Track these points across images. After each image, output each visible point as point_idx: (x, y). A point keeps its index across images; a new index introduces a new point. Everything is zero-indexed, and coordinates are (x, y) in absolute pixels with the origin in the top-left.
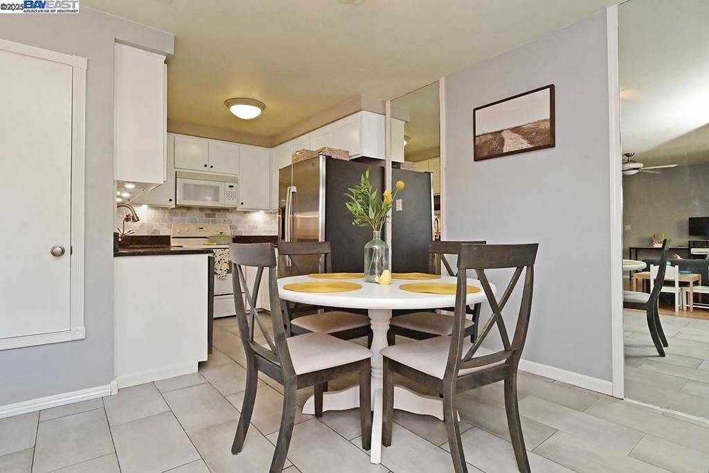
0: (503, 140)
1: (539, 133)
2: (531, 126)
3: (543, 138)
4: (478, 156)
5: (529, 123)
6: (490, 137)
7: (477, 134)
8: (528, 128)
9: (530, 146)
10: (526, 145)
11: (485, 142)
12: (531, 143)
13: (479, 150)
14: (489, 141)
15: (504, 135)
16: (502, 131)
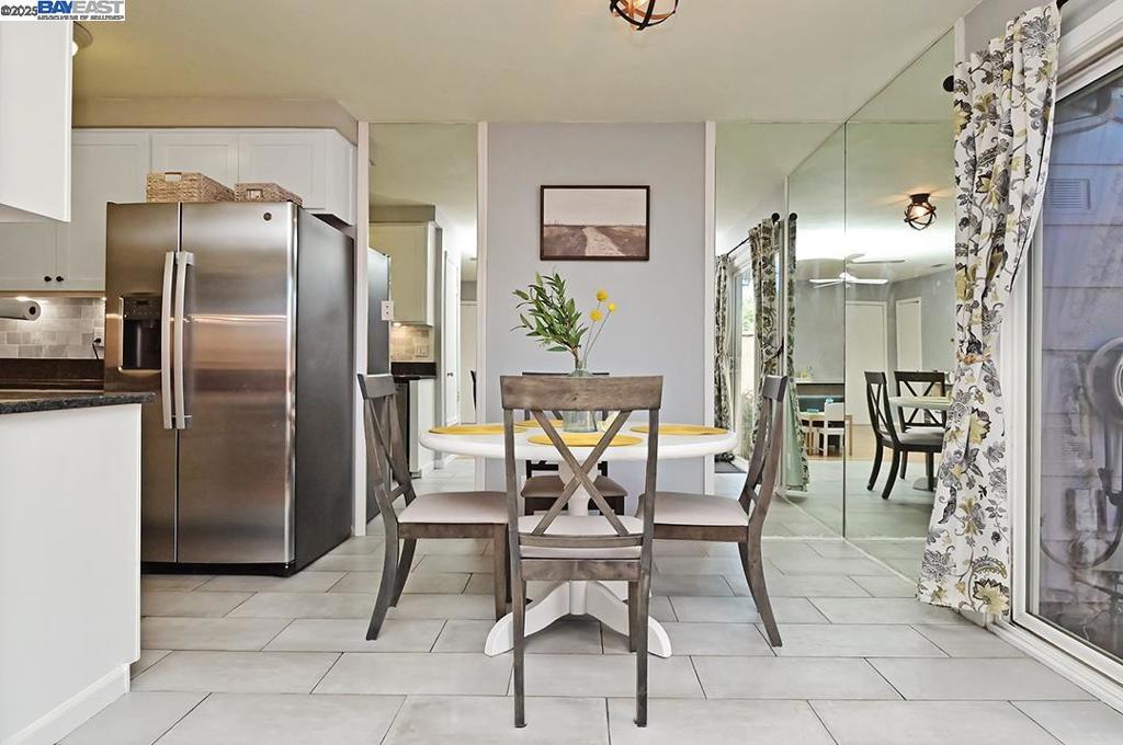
0: (584, 239)
1: (632, 240)
2: (623, 229)
3: (637, 249)
4: (546, 254)
5: (621, 226)
6: (566, 230)
7: (545, 223)
8: (620, 231)
9: (621, 254)
10: (616, 252)
11: (559, 237)
12: (622, 251)
13: (549, 245)
14: (564, 235)
15: (587, 232)
16: (584, 227)
